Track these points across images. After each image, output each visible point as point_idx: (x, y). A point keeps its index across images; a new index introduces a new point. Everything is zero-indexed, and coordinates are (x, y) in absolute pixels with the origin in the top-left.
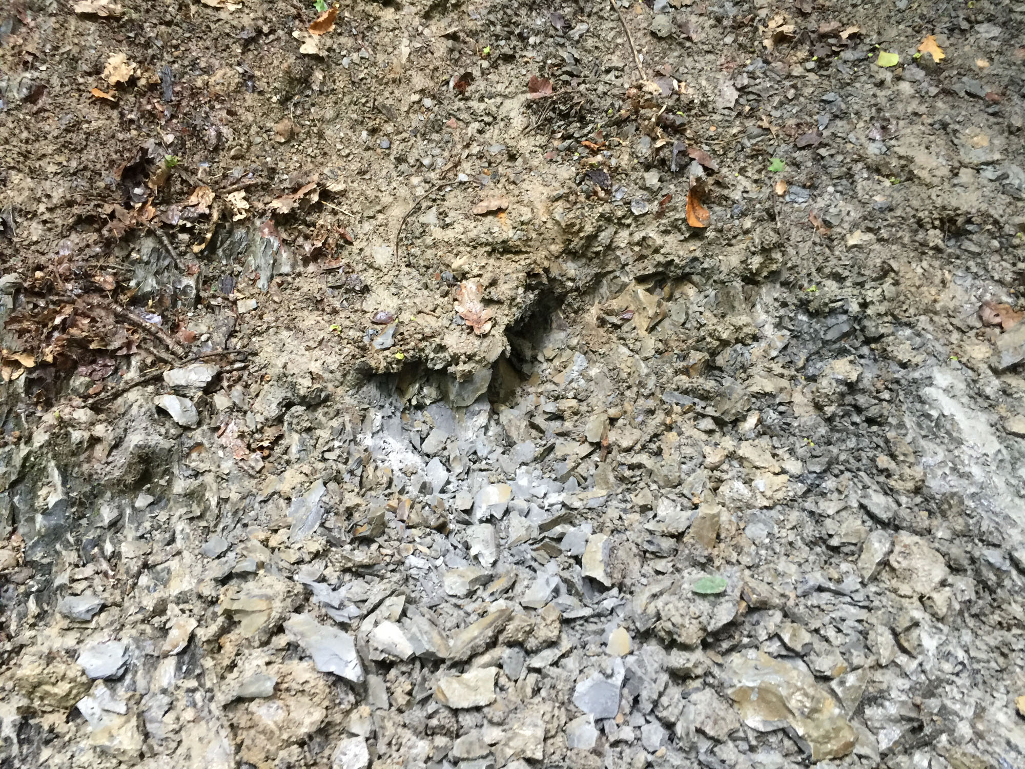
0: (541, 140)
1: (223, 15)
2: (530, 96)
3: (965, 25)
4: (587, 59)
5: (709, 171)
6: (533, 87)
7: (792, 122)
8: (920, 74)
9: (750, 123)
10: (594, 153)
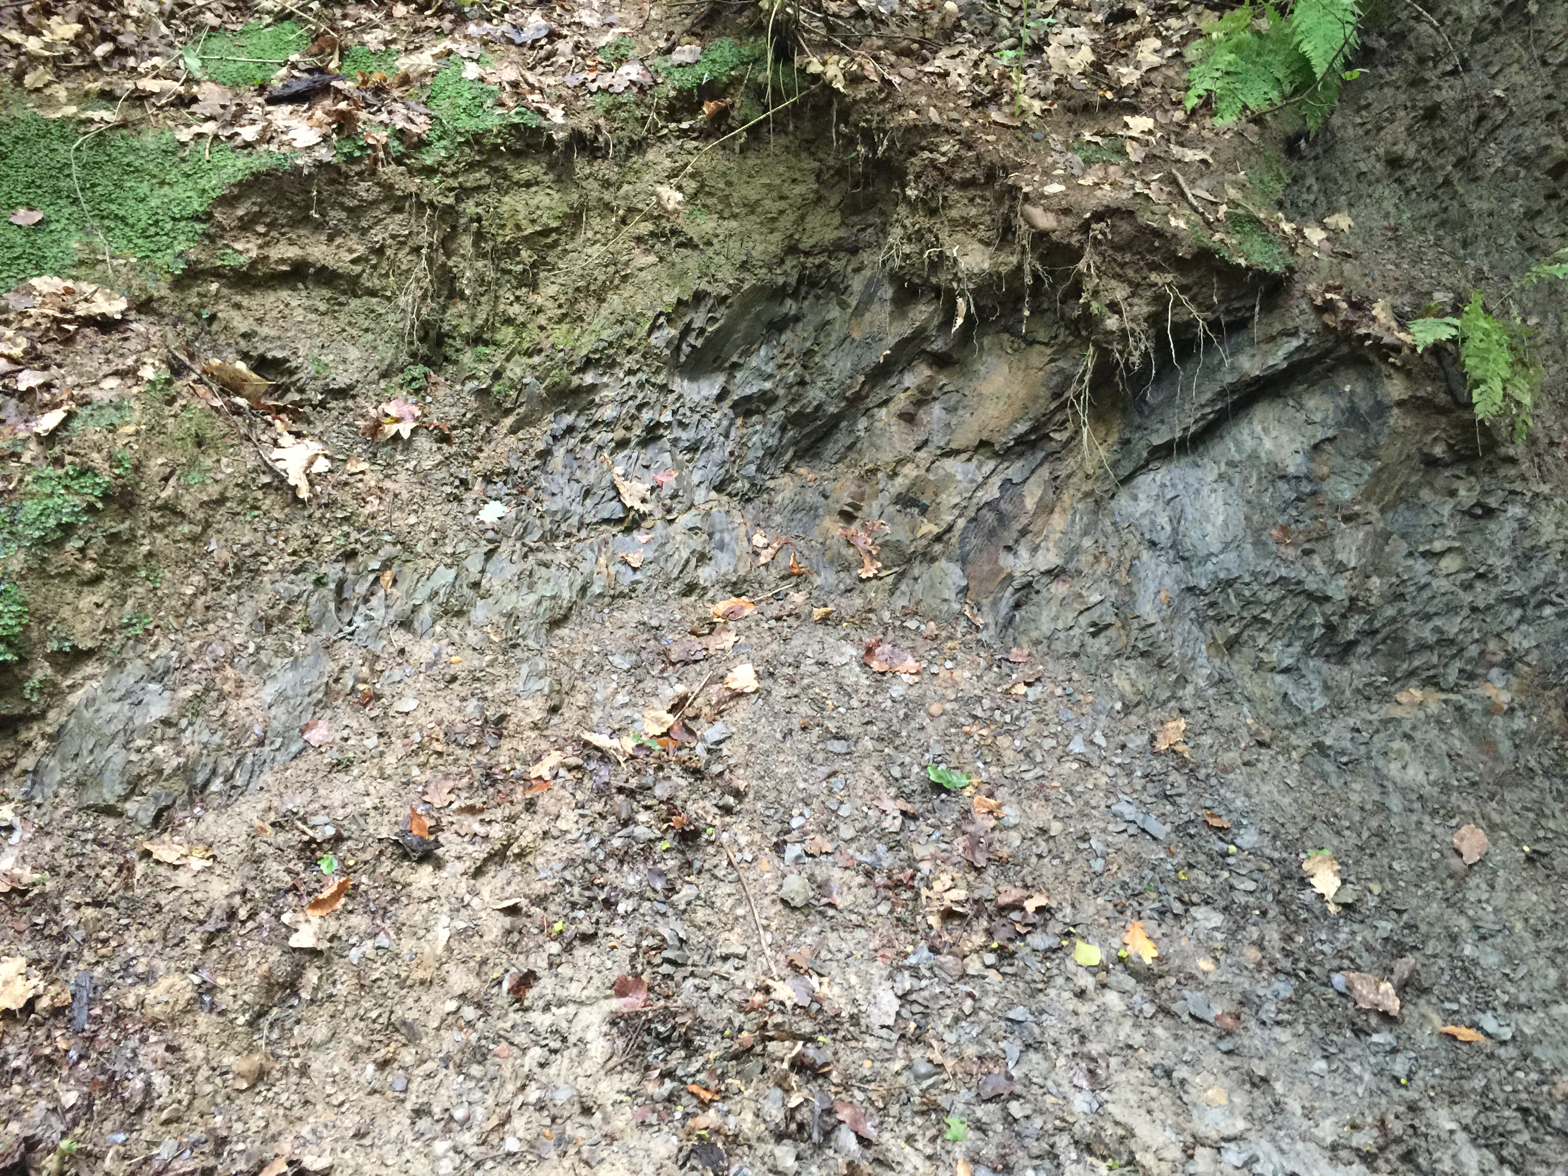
0: (630, 1080)
1: (183, 879)
2: (617, 1004)
3: (1178, 908)
4: (697, 938)
5: (865, 1142)
6: (621, 989)
7: (971, 1051)
8: (1130, 983)
9: (917, 1053)
10: (705, 1105)
